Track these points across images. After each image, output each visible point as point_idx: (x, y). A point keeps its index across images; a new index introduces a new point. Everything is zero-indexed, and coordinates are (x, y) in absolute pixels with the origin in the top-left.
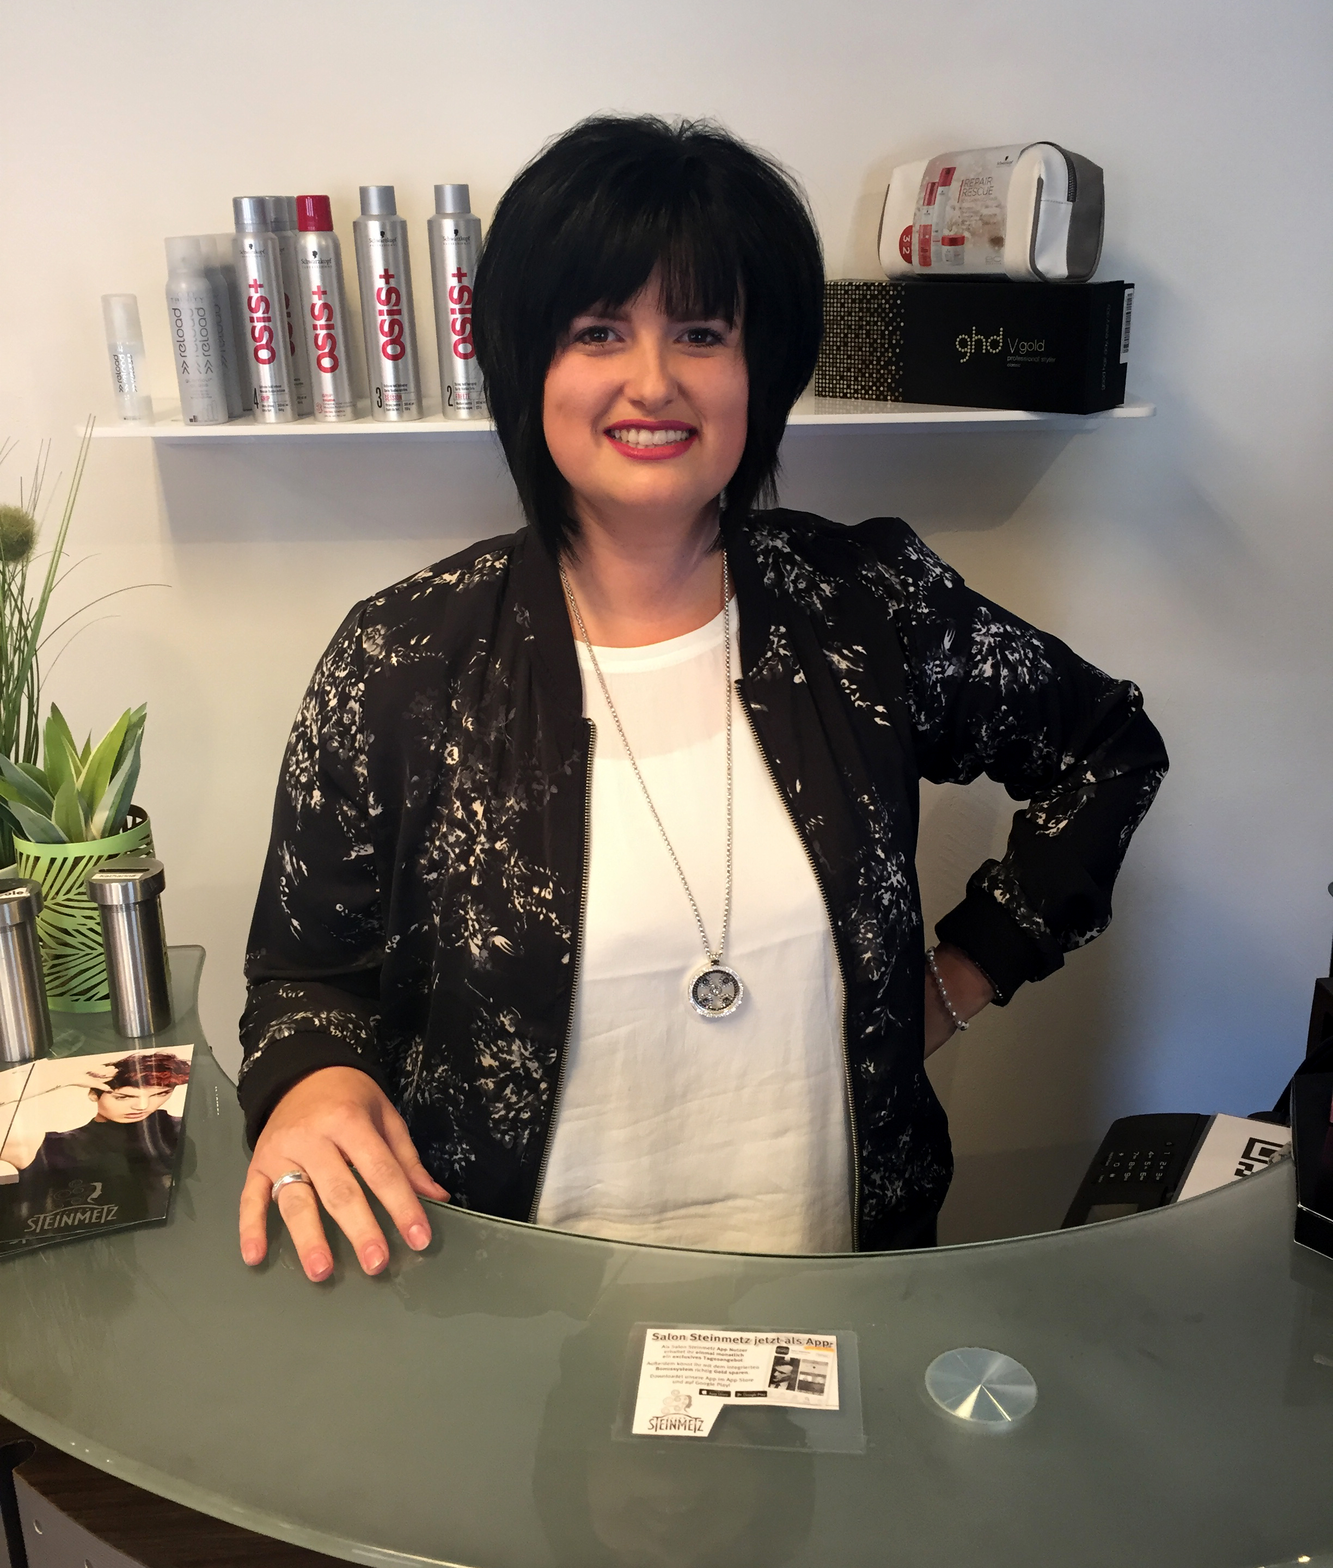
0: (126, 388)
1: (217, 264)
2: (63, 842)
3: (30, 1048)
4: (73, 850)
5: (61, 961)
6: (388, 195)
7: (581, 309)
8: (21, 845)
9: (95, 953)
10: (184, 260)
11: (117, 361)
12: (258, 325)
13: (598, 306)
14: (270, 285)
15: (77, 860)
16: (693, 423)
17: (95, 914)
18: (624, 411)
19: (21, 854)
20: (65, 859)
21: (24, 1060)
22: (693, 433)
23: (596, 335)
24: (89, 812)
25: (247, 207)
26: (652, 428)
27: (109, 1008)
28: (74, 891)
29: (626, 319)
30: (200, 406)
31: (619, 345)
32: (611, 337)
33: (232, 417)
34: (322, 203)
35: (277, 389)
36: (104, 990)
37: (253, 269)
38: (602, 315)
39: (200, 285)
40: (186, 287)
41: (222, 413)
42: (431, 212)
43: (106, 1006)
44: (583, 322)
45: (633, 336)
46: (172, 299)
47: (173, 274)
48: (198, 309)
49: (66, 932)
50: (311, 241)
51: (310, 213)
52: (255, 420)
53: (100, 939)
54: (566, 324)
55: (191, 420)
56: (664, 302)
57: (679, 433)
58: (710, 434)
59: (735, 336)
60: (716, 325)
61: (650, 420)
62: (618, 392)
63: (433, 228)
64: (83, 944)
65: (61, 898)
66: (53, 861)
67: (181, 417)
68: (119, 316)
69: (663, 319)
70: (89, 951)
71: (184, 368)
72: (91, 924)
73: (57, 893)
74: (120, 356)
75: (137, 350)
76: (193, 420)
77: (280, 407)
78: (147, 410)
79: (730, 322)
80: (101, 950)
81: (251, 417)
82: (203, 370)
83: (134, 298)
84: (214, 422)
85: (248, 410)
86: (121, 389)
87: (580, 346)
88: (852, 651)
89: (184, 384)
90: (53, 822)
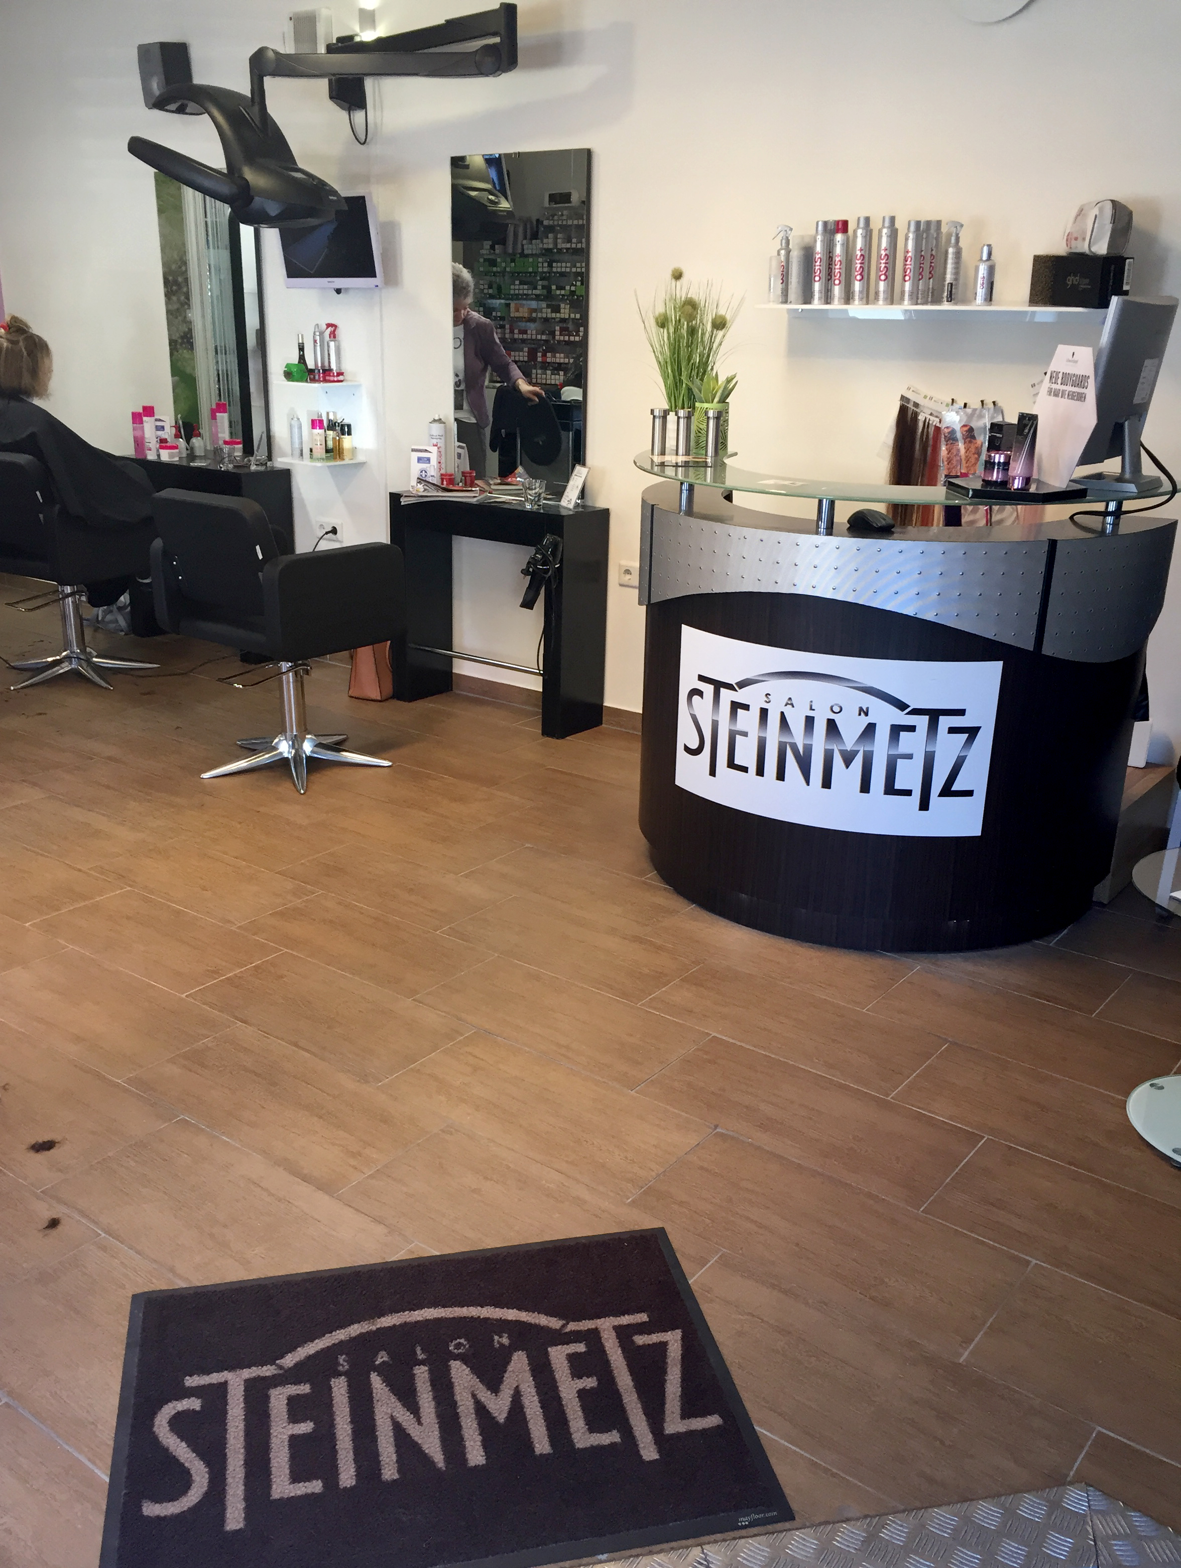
0: (772, 290)
1: (808, 245)
6: (867, 220)
12: (817, 268)
14: (824, 254)
21: (682, 455)
25: (820, 224)
33: (804, 302)
34: (845, 223)
35: (820, 292)
37: (819, 248)
42: (880, 226)
50: (839, 237)
51: (840, 226)
52: (811, 304)
63: (880, 231)
77: (820, 298)
81: (810, 302)
85: (809, 300)
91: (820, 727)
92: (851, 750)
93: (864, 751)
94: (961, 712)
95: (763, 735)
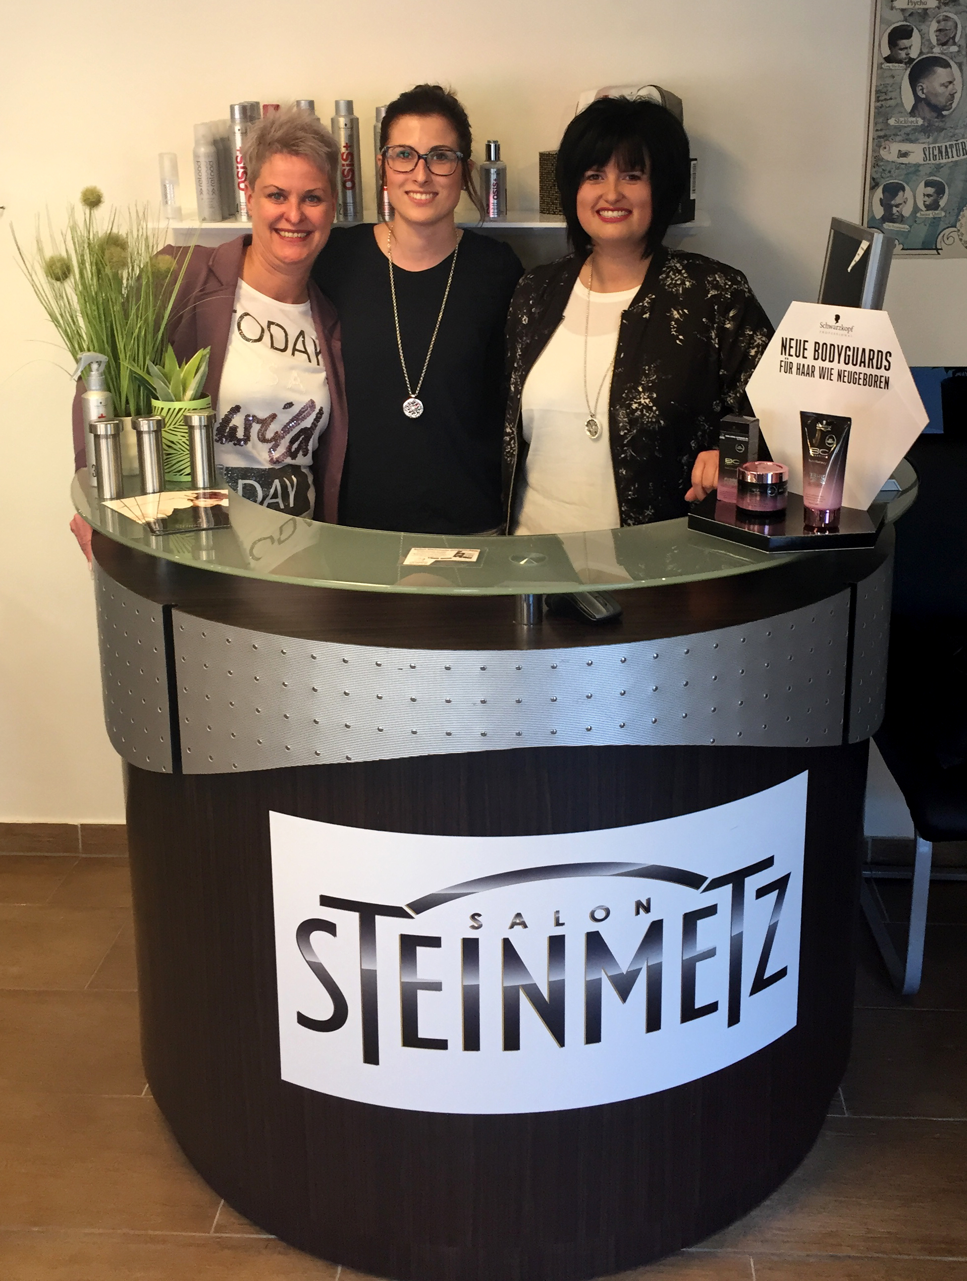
0: (169, 202)
1: (218, 137)
2: (173, 401)
3: (157, 488)
4: (177, 405)
5: (170, 456)
6: (311, 104)
7: (588, 168)
8: (155, 403)
9: (185, 453)
10: (203, 136)
11: (166, 188)
12: (241, 171)
13: (595, 167)
15: (180, 410)
16: (630, 208)
17: (186, 435)
18: (602, 204)
19: (155, 407)
20: (175, 409)
21: (154, 493)
22: (630, 212)
23: (595, 177)
24: (184, 391)
25: (237, 109)
26: (613, 210)
27: (190, 480)
28: (178, 424)
29: (604, 172)
30: (207, 212)
31: (602, 181)
32: (600, 178)
33: (224, 218)
36: (188, 471)
38: (597, 171)
39: (212, 149)
40: (204, 150)
41: (219, 217)
42: (332, 114)
43: (189, 478)
44: (589, 173)
45: (607, 177)
46: (196, 156)
47: (197, 143)
48: (210, 162)
49: (172, 442)
52: (236, 220)
53: (188, 448)
54: (583, 175)
55: (203, 220)
56: (616, 164)
57: (623, 212)
58: (636, 214)
59: (645, 177)
60: (637, 173)
61: (611, 207)
62: (600, 197)
63: (332, 121)
64: (180, 448)
65: (171, 427)
66: (169, 409)
67: (197, 218)
68: (167, 164)
69: (617, 171)
70: (182, 452)
71: (200, 192)
72: (184, 439)
73: (170, 425)
74: (167, 185)
75: (175, 182)
76: (204, 220)
78: (178, 214)
79: (642, 171)
80: (188, 452)
81: (234, 219)
82: (211, 193)
83: (175, 155)
84: (215, 221)
85: (231, 215)
86: (167, 202)
87: (588, 181)
88: (683, 311)
89: (200, 200)
90: (170, 391)
91: (576, 949)
92: (628, 972)
93: (648, 967)
94: (768, 863)
95: (470, 982)
